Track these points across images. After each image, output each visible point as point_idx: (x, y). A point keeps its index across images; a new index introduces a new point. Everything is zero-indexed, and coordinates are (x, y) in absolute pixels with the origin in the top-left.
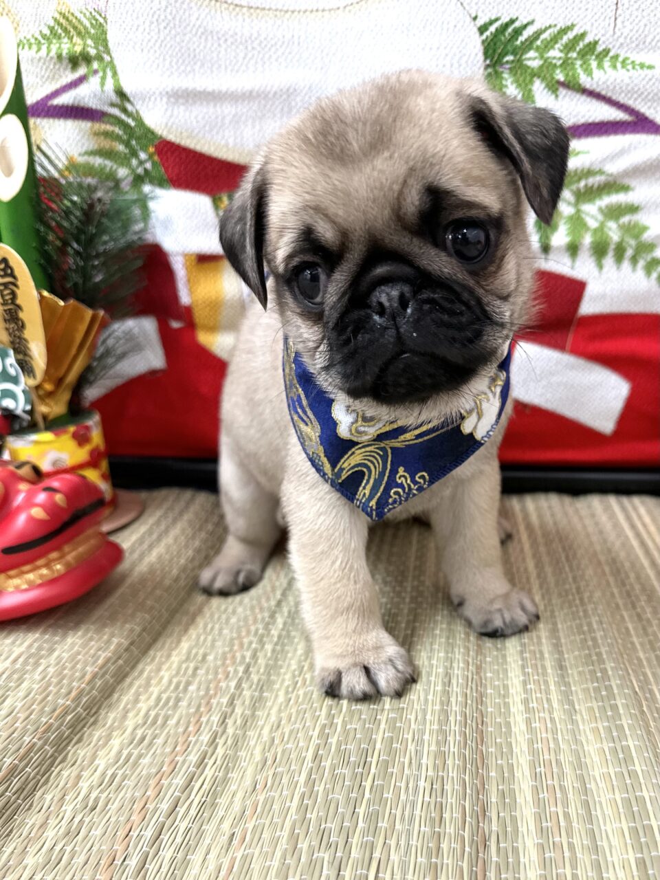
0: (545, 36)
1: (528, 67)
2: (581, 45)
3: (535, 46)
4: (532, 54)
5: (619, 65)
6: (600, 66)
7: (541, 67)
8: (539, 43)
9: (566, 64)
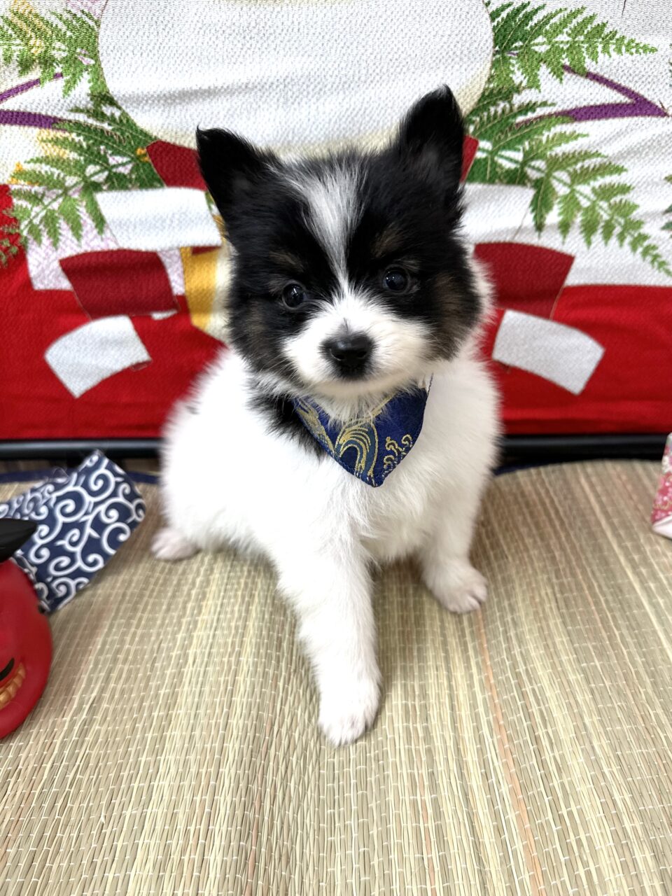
0: (555, 20)
1: (536, 53)
2: (589, 28)
3: (544, 31)
4: (540, 39)
5: (623, 48)
6: (605, 50)
7: (548, 52)
8: (548, 27)
9: (573, 48)
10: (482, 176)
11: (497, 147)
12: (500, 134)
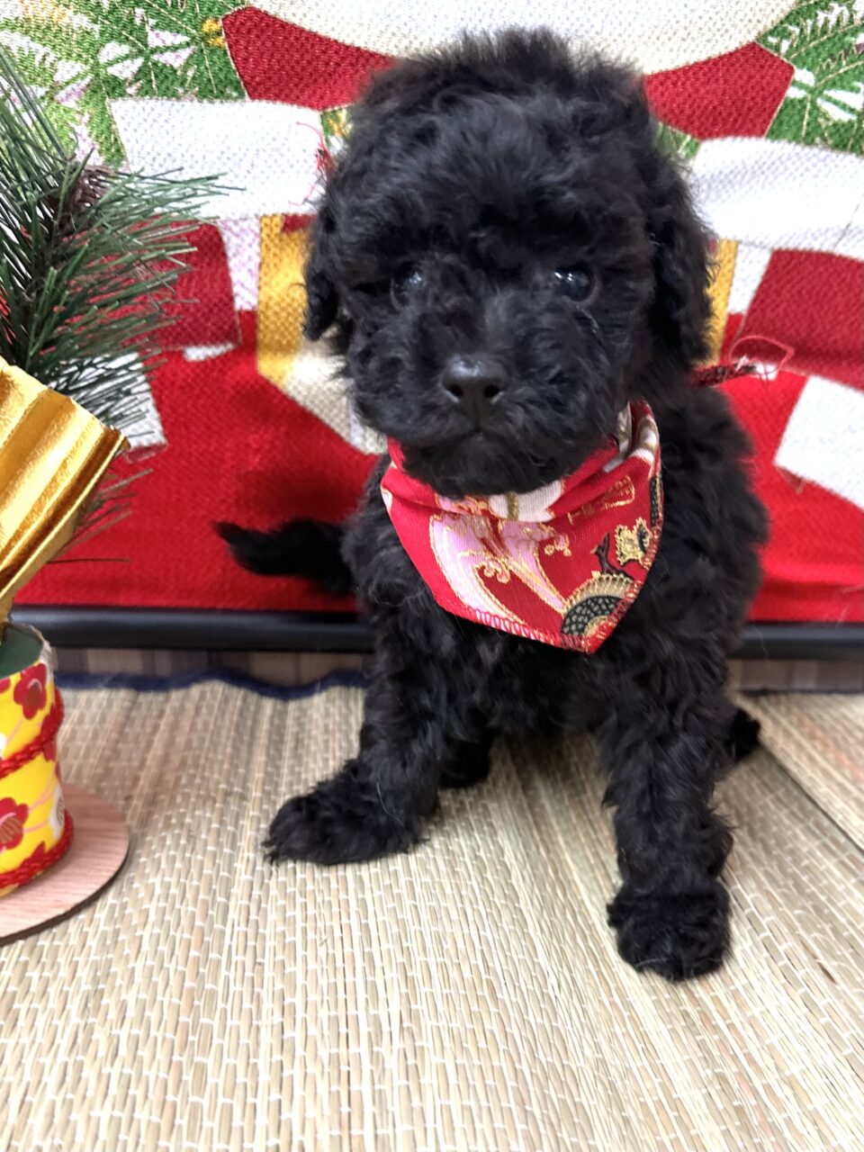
10: (794, 129)
11: (823, 82)
12: (829, 60)
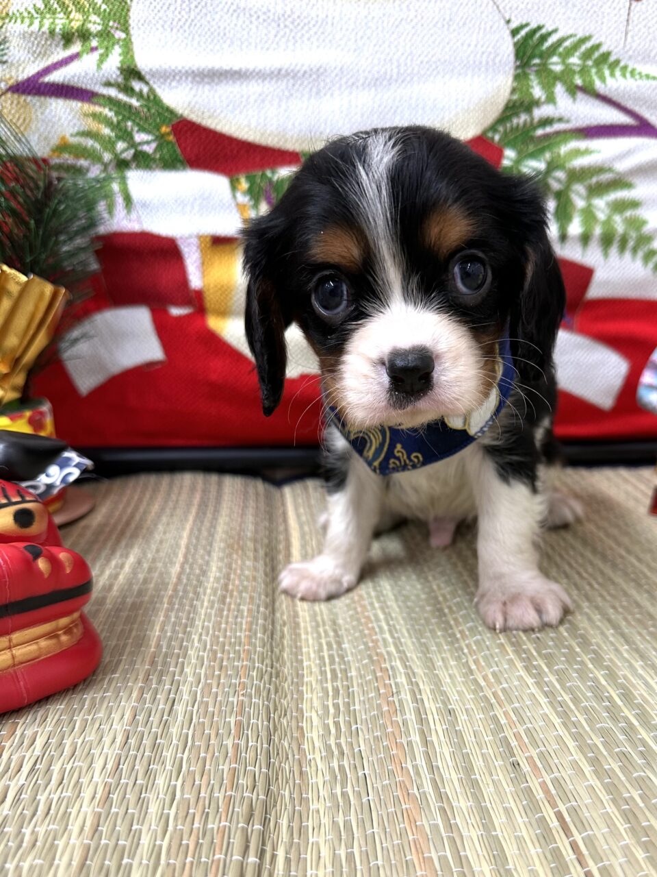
0: (567, 44)
1: (551, 71)
2: (596, 55)
3: (557, 52)
4: (555, 59)
5: (628, 75)
6: (612, 75)
7: (563, 72)
8: (561, 49)
9: (584, 71)
11: (521, 156)
12: (522, 145)
